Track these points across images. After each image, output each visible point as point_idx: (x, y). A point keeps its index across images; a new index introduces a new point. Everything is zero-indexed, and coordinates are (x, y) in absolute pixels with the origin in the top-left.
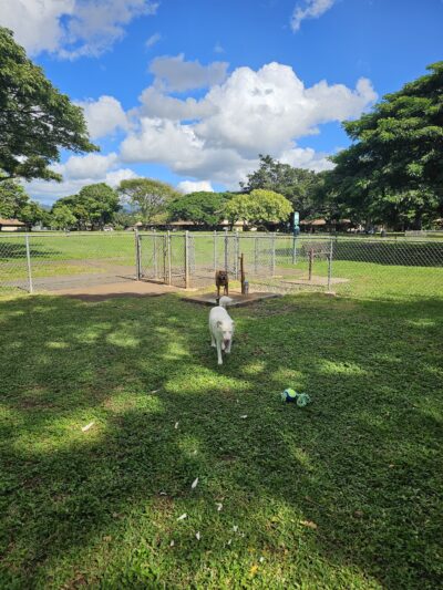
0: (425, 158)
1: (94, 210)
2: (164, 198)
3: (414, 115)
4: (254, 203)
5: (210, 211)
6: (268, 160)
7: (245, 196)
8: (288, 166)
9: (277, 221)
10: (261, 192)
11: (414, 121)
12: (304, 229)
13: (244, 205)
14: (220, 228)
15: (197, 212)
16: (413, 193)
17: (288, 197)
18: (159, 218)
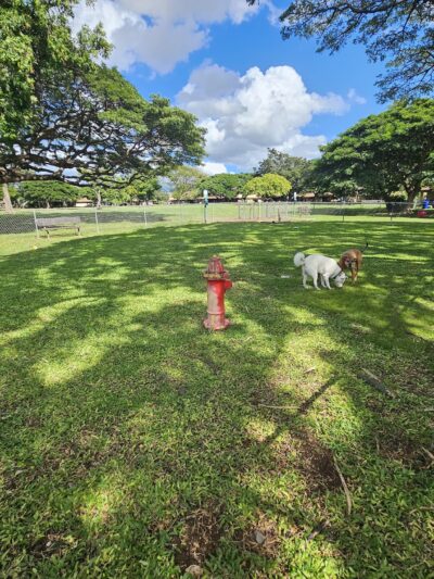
0: (353, 166)
1: (141, 190)
2: (193, 178)
3: (350, 146)
4: (266, 184)
5: (229, 188)
6: (273, 152)
7: (259, 178)
8: (287, 155)
9: (279, 194)
10: (269, 176)
11: (349, 150)
12: (300, 199)
13: (258, 184)
14: (235, 200)
15: (220, 188)
16: (348, 182)
17: (288, 178)
18: (191, 195)
